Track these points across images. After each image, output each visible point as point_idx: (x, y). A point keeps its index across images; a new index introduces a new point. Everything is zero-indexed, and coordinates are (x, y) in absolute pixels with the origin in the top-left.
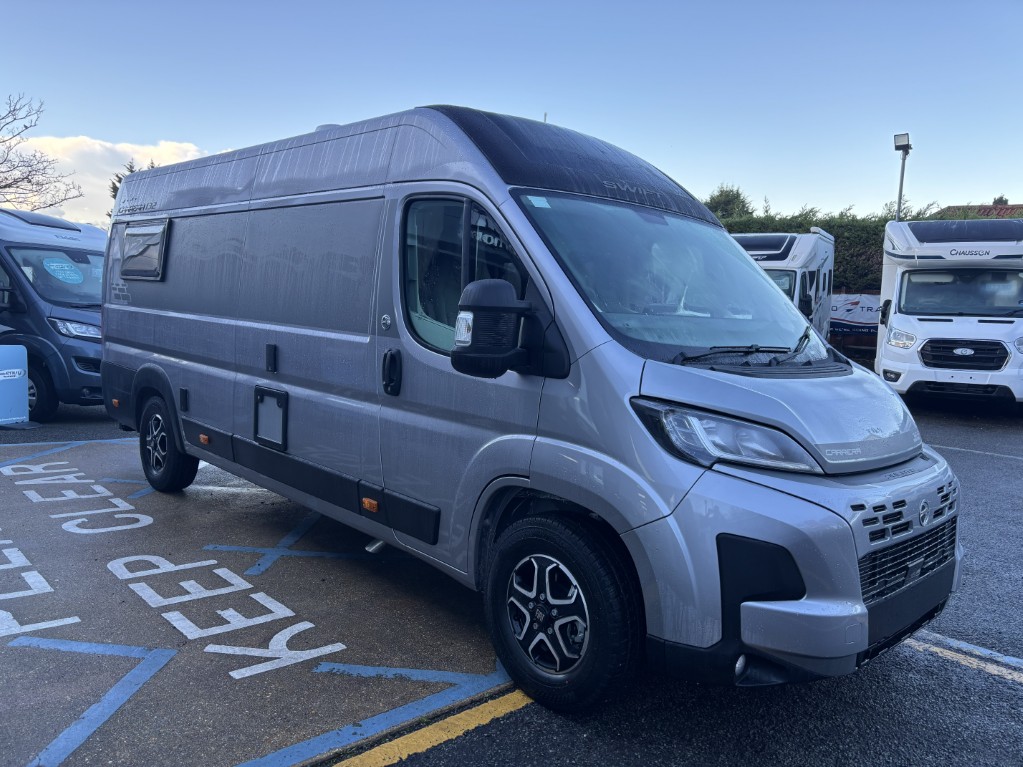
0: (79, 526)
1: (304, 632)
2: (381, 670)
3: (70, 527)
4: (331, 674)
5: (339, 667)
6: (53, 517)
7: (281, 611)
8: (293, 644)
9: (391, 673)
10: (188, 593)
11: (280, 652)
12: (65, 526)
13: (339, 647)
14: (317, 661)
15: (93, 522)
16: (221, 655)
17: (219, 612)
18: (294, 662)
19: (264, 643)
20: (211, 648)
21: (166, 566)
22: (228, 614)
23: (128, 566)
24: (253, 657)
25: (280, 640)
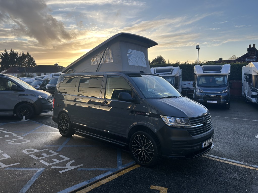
1: (74, 162)
3: (10, 143)
4: (81, 170)
6: (5, 141)
7: (67, 159)
8: (71, 165)
9: (95, 169)
10: (43, 156)
11: (69, 167)
13: (82, 165)
14: (78, 168)
15: (15, 142)
17: (52, 160)
18: (73, 169)
19: (65, 166)
20: (53, 167)
21: (36, 151)
22: (55, 160)
24: (63, 168)
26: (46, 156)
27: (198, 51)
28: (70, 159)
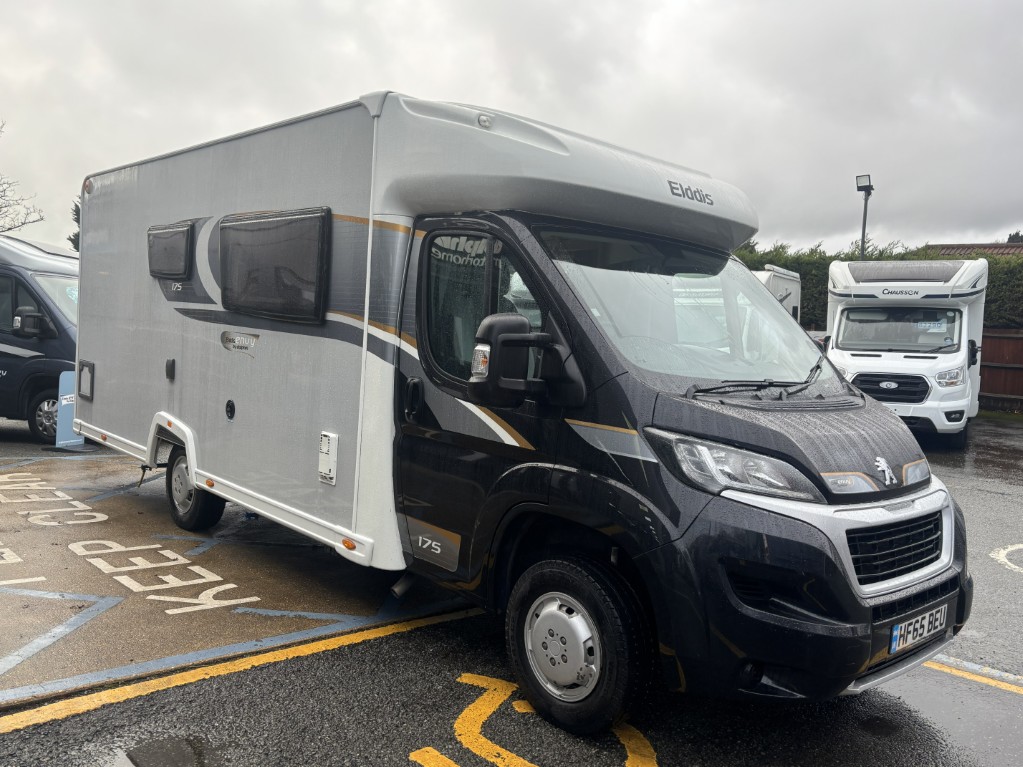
10: (136, 565)
22: (169, 577)
26: (141, 563)
27: (866, 200)
28: (221, 579)
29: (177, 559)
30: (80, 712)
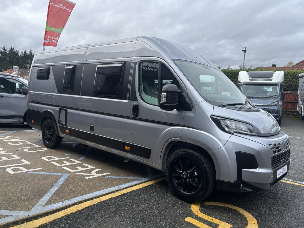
0: (28, 150)
1: (99, 171)
2: (121, 177)
3: (26, 150)
4: (108, 178)
5: (110, 177)
6: (20, 148)
7: (91, 167)
8: (97, 172)
9: (123, 178)
10: (65, 164)
11: (94, 174)
12: (24, 150)
13: (108, 173)
14: (105, 176)
15: (31, 149)
16: (81, 175)
17: (76, 167)
18: (99, 176)
19: (90, 173)
20: (77, 174)
21: (57, 159)
22: (78, 167)
23: (47, 158)
24: (89, 175)
25: (94, 172)
26: (68, 163)
28: (94, 167)
29: (77, 162)
30: (79, 210)
